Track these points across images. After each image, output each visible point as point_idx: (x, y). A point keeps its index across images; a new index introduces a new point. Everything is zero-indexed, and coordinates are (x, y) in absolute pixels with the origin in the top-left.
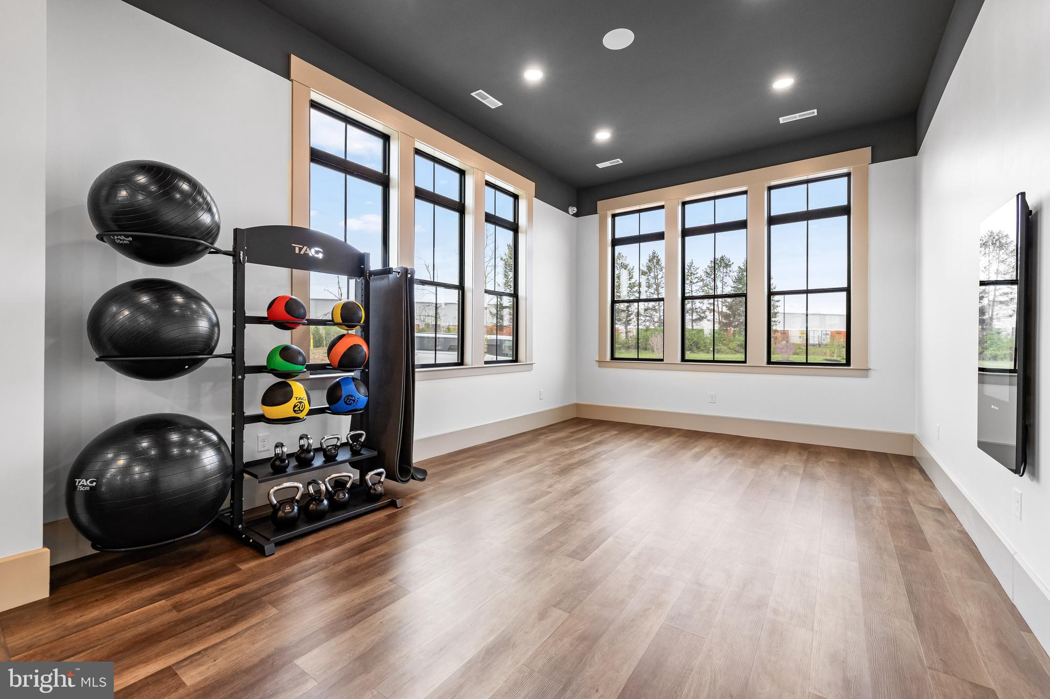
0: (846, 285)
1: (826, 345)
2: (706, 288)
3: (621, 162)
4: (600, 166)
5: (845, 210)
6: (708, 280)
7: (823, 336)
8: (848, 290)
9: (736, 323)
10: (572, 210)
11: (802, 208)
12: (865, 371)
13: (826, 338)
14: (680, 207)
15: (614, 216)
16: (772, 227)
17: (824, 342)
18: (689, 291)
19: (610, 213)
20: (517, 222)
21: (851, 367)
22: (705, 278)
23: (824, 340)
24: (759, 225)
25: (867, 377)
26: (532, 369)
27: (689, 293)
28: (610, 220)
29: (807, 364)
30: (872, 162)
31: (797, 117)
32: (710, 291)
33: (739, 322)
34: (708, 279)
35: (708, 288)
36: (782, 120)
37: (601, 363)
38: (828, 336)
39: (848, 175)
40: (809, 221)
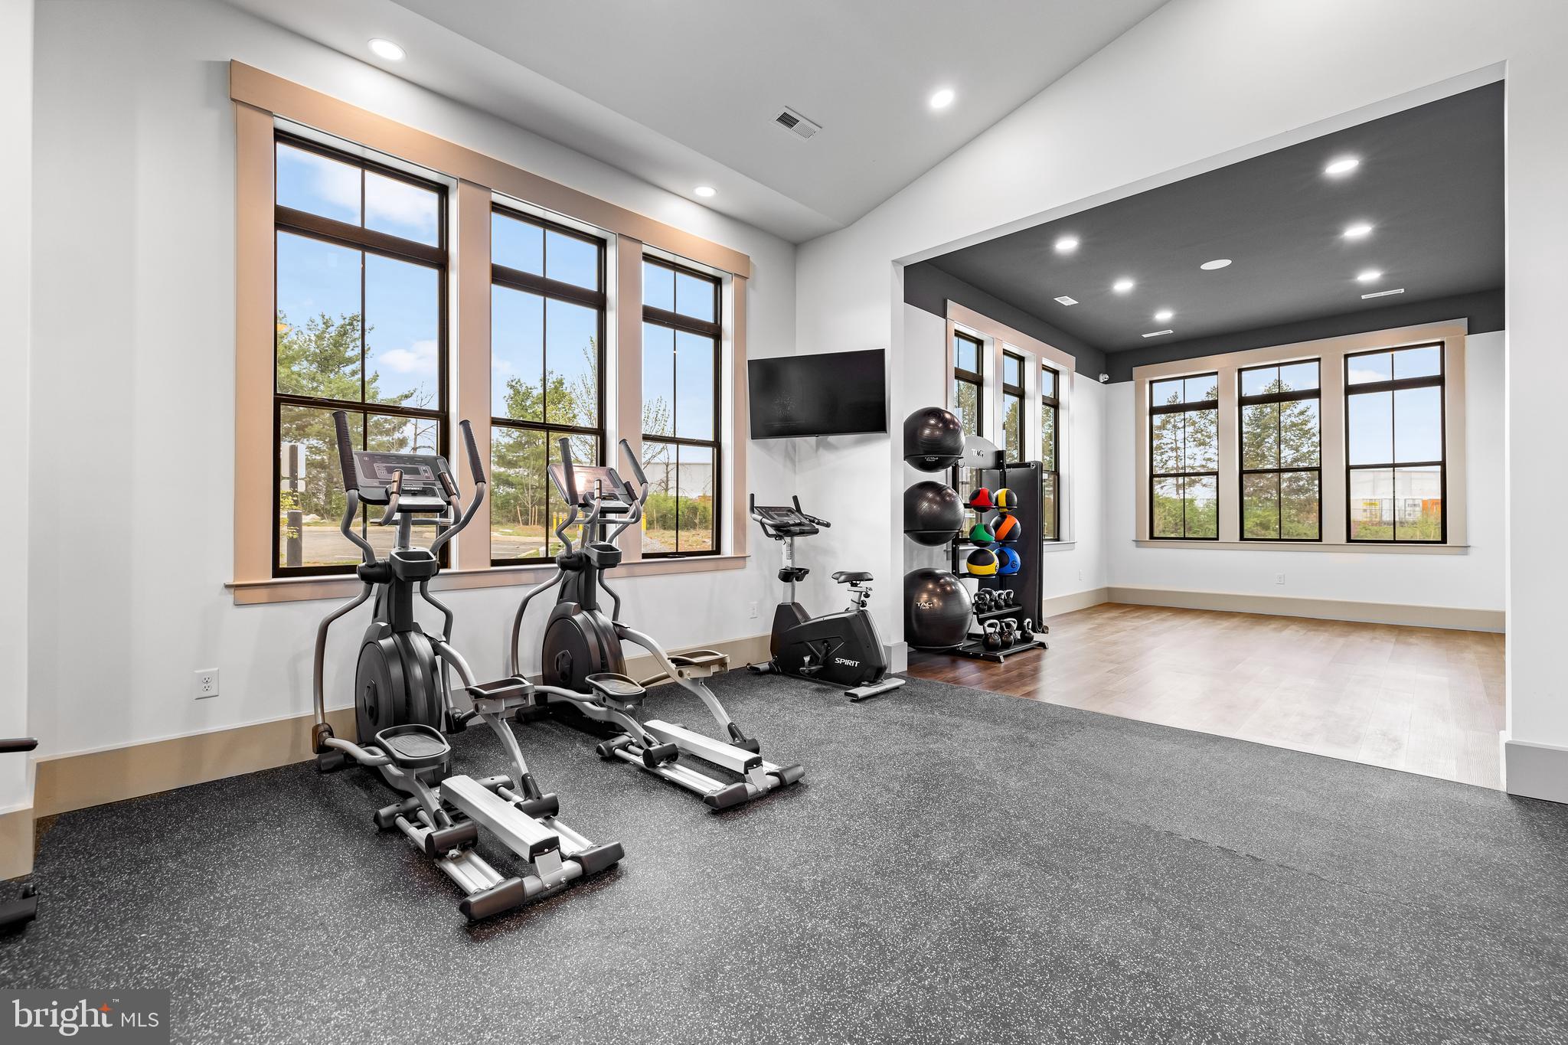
0: (1440, 459)
1: (1414, 523)
2: (1199, 435)
3: (1172, 332)
4: (1145, 336)
5: (1439, 381)
6: (1202, 423)
7: (1407, 509)
8: (1443, 464)
9: (1252, 489)
10: (1104, 377)
11: (1387, 378)
12: (1465, 548)
13: (1414, 511)
14: (1237, 374)
15: (1151, 383)
16: (1350, 397)
17: (1410, 519)
18: (1171, 441)
19: (1148, 380)
20: (1057, 397)
21: (1448, 545)
22: (1197, 420)
23: (1410, 515)
24: (1334, 394)
25: (1466, 554)
26: (1074, 548)
27: (1172, 443)
28: (1147, 386)
29: (1395, 541)
30: (1469, 334)
31: (1383, 294)
32: (1206, 439)
33: (1257, 487)
34: (1203, 421)
35: (1202, 435)
36: (1363, 297)
37: (1138, 542)
38: (1417, 509)
39: (1442, 344)
40: (1395, 391)
